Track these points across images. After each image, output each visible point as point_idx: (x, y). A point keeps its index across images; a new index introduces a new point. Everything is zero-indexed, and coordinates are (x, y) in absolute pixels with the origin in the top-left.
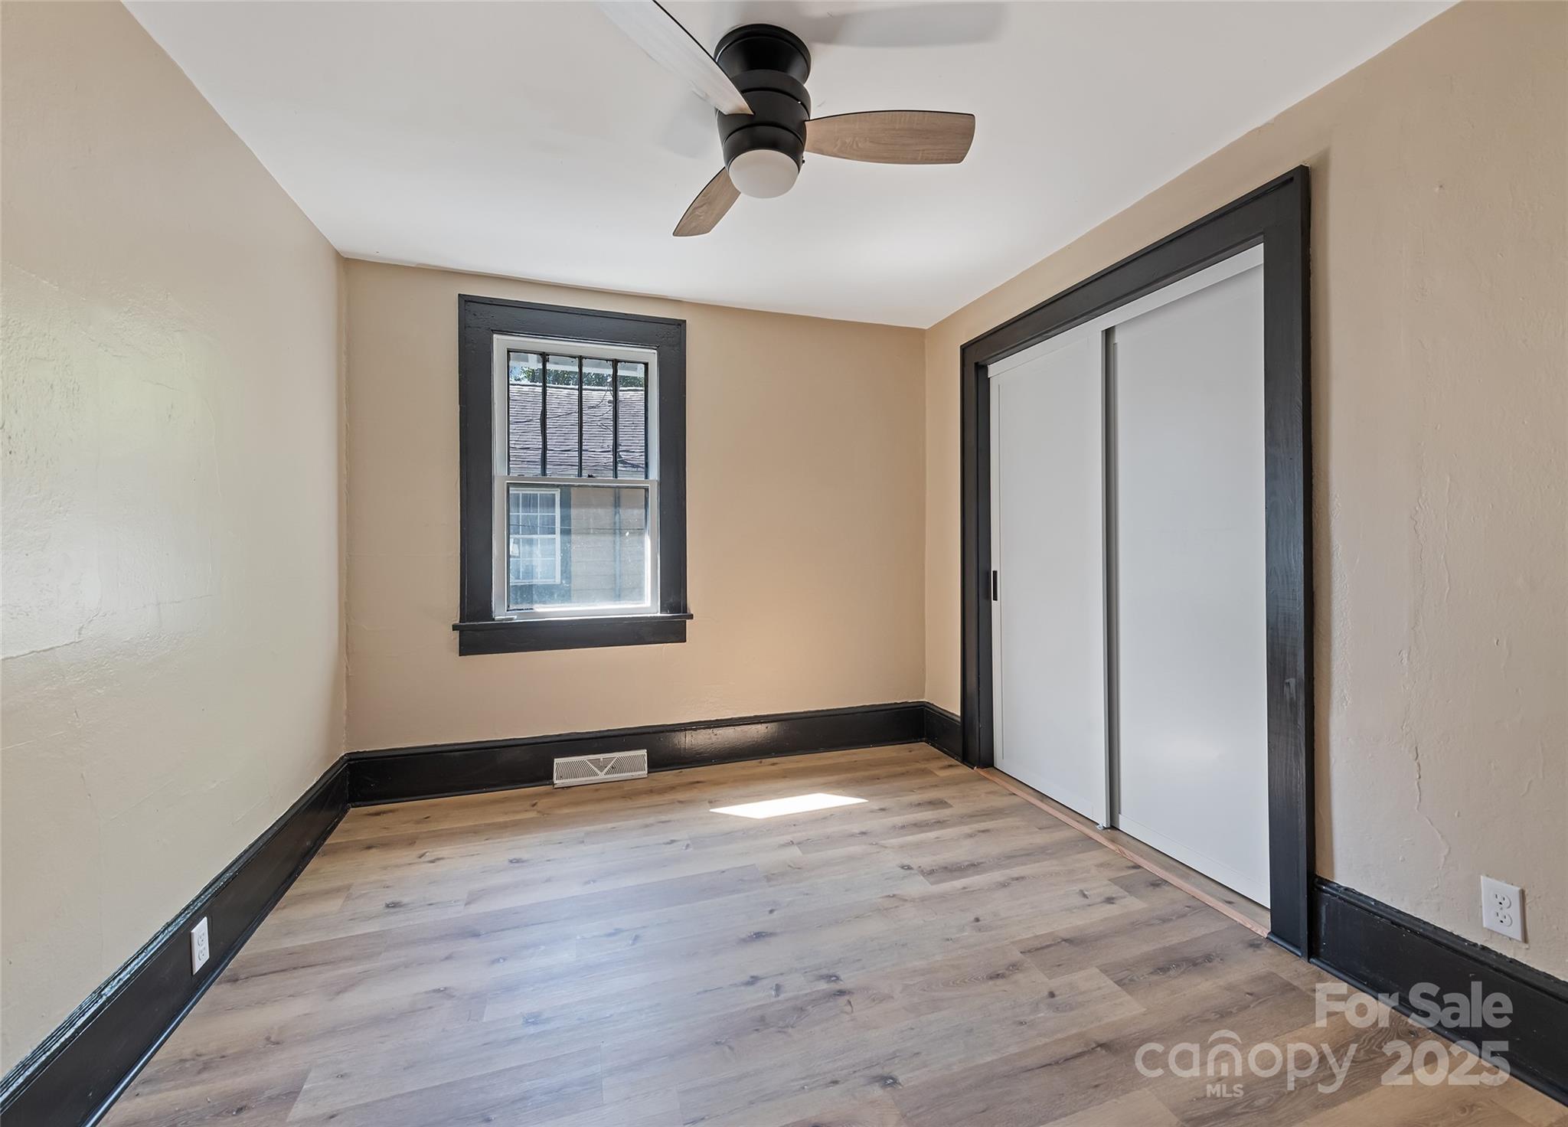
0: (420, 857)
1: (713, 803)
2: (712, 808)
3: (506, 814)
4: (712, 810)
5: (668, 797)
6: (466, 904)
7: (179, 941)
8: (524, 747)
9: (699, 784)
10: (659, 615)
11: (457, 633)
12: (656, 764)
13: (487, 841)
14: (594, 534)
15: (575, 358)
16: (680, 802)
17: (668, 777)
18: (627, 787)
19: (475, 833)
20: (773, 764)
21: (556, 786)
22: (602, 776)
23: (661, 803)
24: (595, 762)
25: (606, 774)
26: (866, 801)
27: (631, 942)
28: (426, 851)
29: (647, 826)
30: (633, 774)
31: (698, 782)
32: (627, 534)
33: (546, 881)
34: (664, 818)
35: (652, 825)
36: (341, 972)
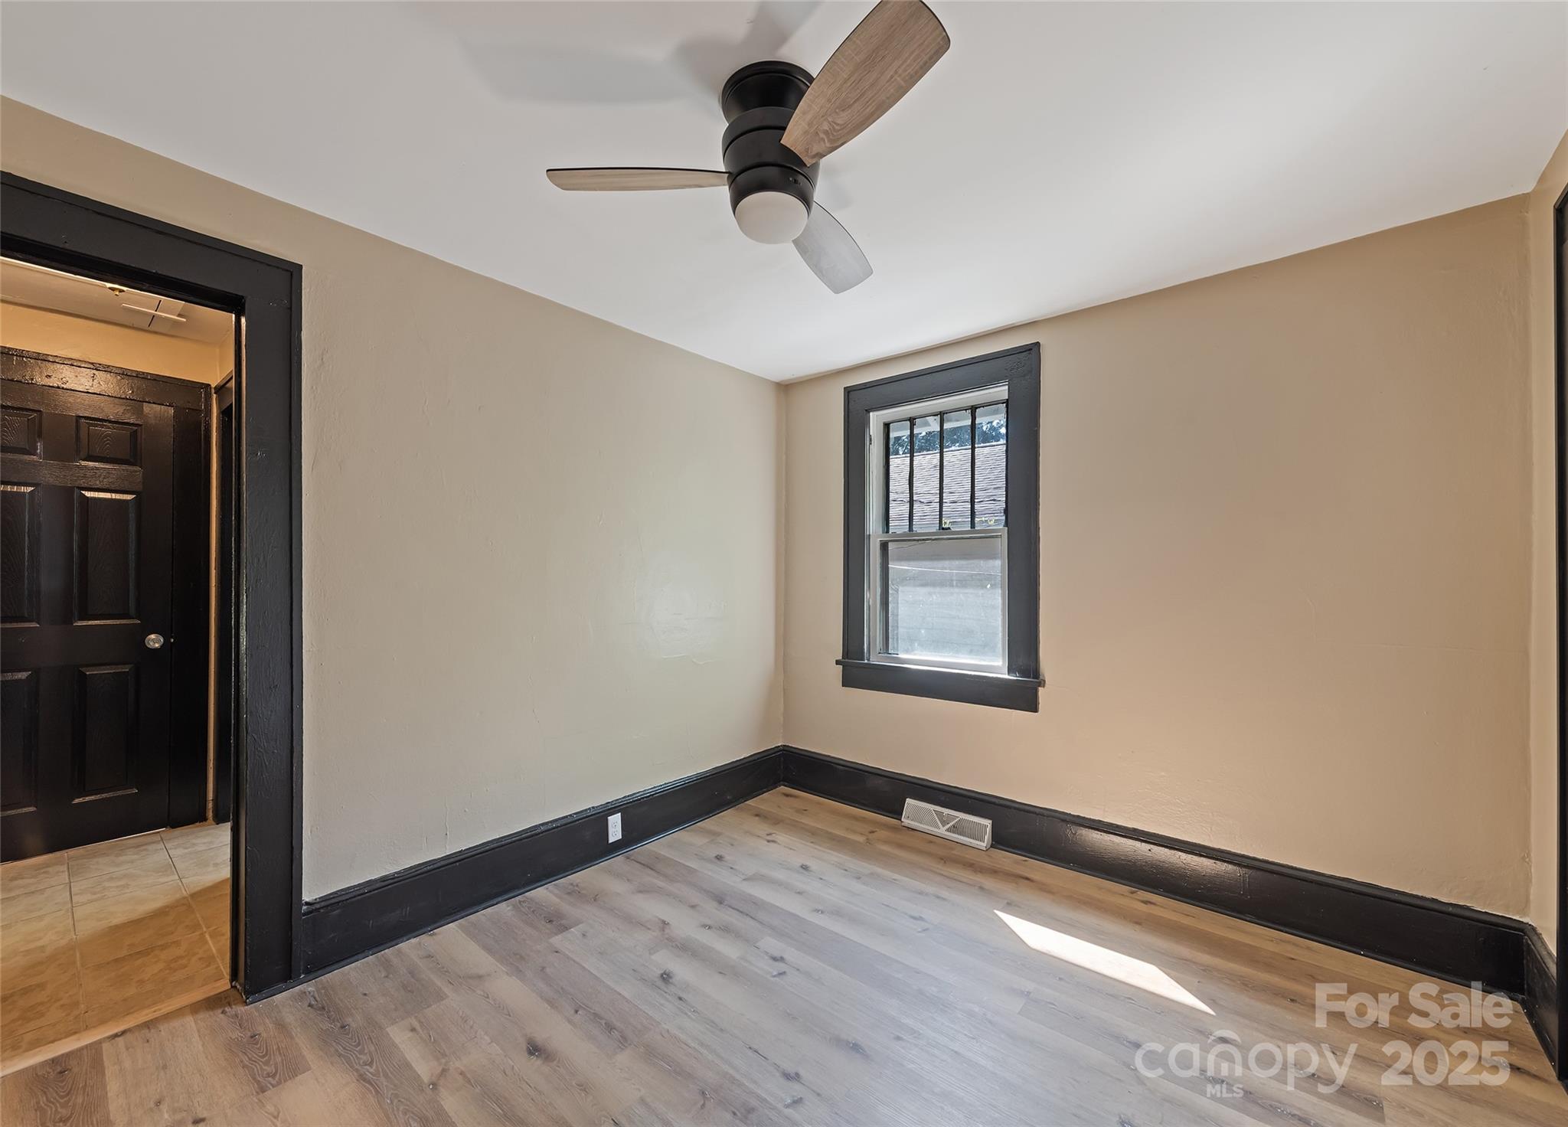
0: (768, 835)
1: (1011, 907)
2: (1002, 910)
3: (847, 829)
4: (995, 911)
5: (979, 879)
6: (744, 880)
7: (597, 819)
8: (885, 779)
9: (1026, 881)
10: (1006, 676)
11: (840, 667)
12: (999, 840)
13: (812, 845)
14: (957, 586)
15: (937, 415)
16: (981, 888)
17: (1006, 859)
18: (957, 852)
19: (813, 834)
20: (1146, 902)
21: (903, 824)
22: (942, 831)
23: (965, 880)
24: (938, 813)
25: (948, 830)
26: (1212, 1013)
27: (775, 973)
28: (774, 832)
29: (921, 893)
30: (972, 840)
31: (1027, 879)
32: (989, 586)
33: (799, 893)
34: (945, 893)
35: (927, 894)
36: (655, 881)
